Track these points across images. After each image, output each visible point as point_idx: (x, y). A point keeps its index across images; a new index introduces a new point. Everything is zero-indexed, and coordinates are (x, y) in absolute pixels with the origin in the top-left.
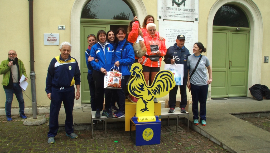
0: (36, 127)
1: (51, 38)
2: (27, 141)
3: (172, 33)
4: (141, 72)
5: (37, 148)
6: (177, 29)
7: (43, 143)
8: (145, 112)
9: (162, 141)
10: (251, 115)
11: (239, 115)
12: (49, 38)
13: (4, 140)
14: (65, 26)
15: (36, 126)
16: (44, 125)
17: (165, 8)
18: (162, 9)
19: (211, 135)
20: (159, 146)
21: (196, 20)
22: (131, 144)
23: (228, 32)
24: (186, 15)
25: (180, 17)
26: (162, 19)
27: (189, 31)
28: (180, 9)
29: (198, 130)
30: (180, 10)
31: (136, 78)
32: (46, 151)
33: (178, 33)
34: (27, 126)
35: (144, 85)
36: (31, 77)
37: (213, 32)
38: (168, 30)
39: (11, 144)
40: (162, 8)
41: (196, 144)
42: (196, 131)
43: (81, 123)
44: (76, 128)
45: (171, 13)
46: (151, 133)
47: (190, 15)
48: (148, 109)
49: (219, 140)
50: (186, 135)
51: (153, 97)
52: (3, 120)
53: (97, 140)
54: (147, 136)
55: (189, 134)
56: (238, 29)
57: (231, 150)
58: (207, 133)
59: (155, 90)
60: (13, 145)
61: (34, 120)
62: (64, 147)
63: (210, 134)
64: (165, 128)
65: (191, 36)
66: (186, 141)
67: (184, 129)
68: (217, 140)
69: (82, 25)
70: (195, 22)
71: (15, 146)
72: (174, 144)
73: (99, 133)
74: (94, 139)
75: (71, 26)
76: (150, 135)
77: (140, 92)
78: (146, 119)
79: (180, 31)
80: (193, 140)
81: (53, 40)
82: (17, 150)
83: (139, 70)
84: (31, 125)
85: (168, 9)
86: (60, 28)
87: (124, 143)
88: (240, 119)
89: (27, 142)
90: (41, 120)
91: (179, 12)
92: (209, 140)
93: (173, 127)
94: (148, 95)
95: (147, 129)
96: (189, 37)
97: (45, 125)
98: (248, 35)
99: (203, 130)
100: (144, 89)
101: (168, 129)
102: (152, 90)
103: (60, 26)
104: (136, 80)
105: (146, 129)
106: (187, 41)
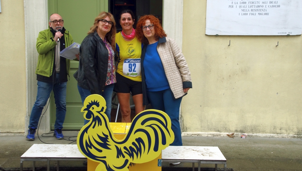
4: (102, 113)
31: (93, 123)
35: (109, 137)
51: (127, 161)
59: (130, 147)
77: (100, 151)
83: (99, 109)
94: (118, 157)
100: (108, 146)
102: (125, 148)
104: (94, 127)
106: (274, 4)
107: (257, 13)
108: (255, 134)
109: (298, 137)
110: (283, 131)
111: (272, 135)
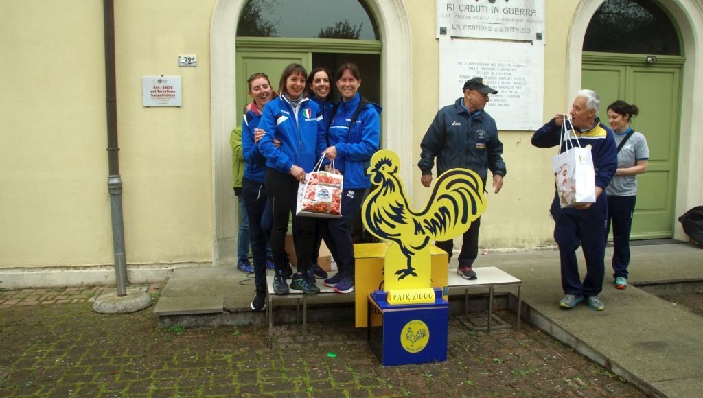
0: (124, 316)
1: (160, 90)
2: (104, 351)
3: (475, 71)
5: (130, 370)
6: (486, 62)
7: (144, 356)
8: (406, 277)
9: (451, 354)
10: (687, 288)
11: (652, 287)
12: (157, 89)
13: (47, 349)
14: (195, 57)
15: (126, 313)
16: (144, 311)
17: (456, 7)
18: (449, 9)
19: (580, 338)
20: (444, 368)
21: (539, 37)
22: (370, 360)
23: (624, 67)
24: (510, 25)
25: (496, 30)
26: (447, 37)
27: (519, 66)
28: (497, 10)
29: (546, 326)
30: (496, 12)
31: (384, 189)
32: (151, 377)
33: (490, 71)
34: (102, 313)
36: (110, 190)
37: (583, 69)
38: (463, 63)
39: (65, 359)
40: (448, 6)
41: (540, 362)
42: (539, 329)
43: (241, 307)
44: (228, 321)
45: (472, 19)
46: (422, 334)
47: (522, 25)
48: (414, 271)
49: (602, 352)
50: (514, 338)
51: (427, 239)
52: (42, 298)
53: (282, 350)
54: (413, 340)
55: (521, 335)
56: (649, 59)
57: (634, 378)
58: (570, 334)
59: (432, 220)
60: (70, 362)
61: (120, 300)
62: (198, 369)
63: (576, 335)
64: (458, 320)
65: (524, 79)
66: (514, 354)
67: (508, 322)
68: (595, 352)
69: (240, 53)
70: (536, 42)
71: (75, 365)
72: (483, 363)
73: (287, 333)
74: (273, 349)
75: (211, 56)
76: (420, 337)
77: (393, 226)
78: (409, 297)
79: (496, 68)
80: (533, 352)
81: (167, 93)
82: (80, 375)
83: (391, 169)
84: (113, 311)
85: (463, 8)
86: (184, 61)
87: (352, 358)
88: (657, 298)
89: (104, 356)
90: (138, 299)
91: (492, 17)
92: (575, 352)
93: (478, 317)
94: (416, 234)
95: (413, 321)
96: (520, 83)
97: (148, 312)
98: (677, 74)
99: (558, 326)
100: (404, 220)
101: (467, 324)
102: (425, 221)
103: (183, 56)
104: (384, 195)
105: (410, 322)
106: (513, 94)
107: (496, 103)
108: (496, 250)
109: (540, 250)
110: (526, 244)
111: (514, 249)
